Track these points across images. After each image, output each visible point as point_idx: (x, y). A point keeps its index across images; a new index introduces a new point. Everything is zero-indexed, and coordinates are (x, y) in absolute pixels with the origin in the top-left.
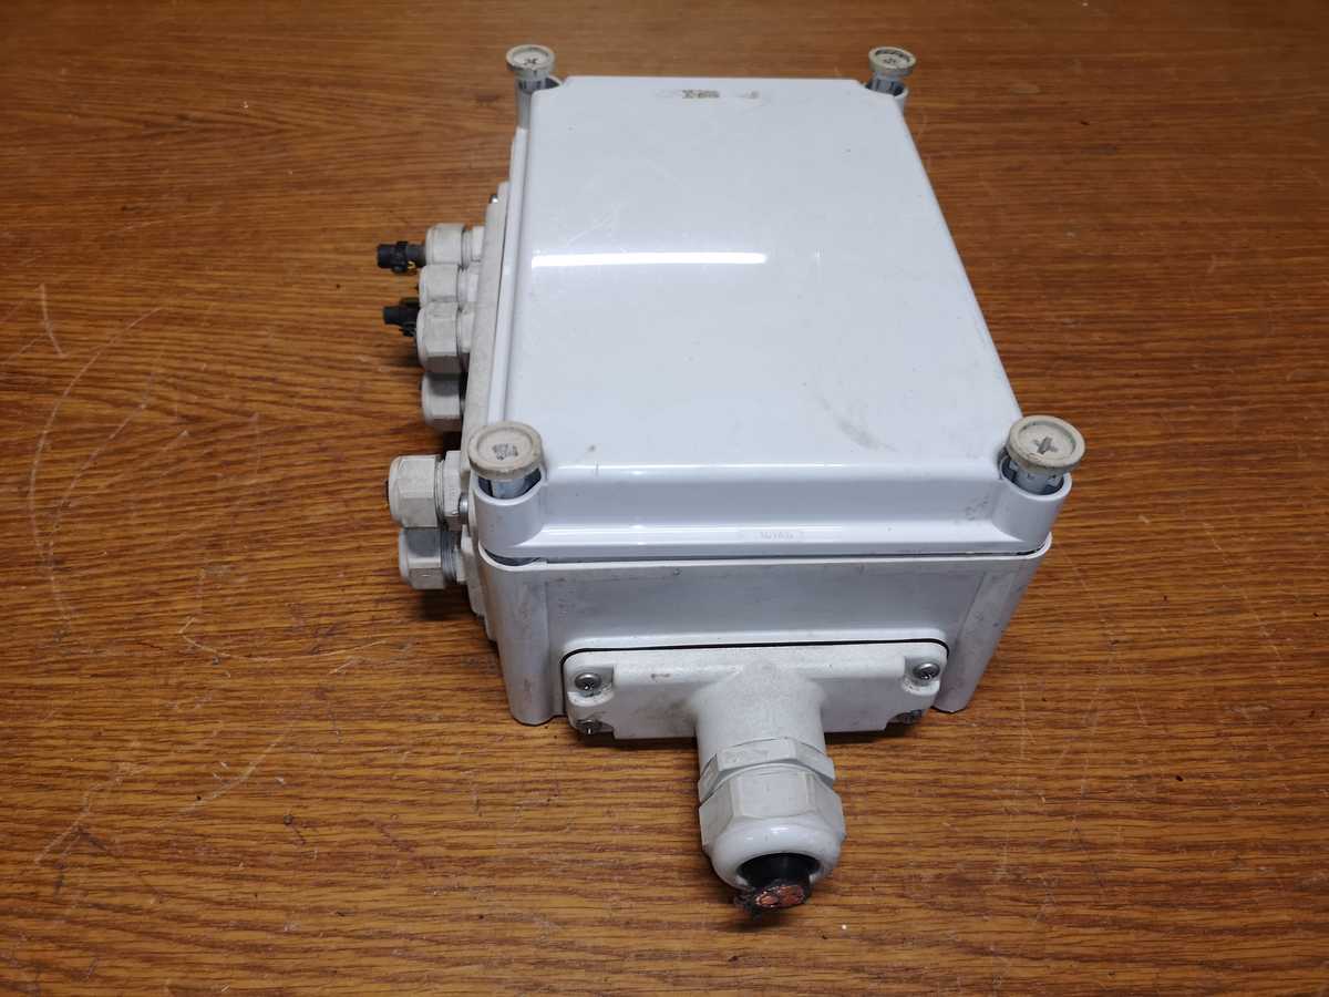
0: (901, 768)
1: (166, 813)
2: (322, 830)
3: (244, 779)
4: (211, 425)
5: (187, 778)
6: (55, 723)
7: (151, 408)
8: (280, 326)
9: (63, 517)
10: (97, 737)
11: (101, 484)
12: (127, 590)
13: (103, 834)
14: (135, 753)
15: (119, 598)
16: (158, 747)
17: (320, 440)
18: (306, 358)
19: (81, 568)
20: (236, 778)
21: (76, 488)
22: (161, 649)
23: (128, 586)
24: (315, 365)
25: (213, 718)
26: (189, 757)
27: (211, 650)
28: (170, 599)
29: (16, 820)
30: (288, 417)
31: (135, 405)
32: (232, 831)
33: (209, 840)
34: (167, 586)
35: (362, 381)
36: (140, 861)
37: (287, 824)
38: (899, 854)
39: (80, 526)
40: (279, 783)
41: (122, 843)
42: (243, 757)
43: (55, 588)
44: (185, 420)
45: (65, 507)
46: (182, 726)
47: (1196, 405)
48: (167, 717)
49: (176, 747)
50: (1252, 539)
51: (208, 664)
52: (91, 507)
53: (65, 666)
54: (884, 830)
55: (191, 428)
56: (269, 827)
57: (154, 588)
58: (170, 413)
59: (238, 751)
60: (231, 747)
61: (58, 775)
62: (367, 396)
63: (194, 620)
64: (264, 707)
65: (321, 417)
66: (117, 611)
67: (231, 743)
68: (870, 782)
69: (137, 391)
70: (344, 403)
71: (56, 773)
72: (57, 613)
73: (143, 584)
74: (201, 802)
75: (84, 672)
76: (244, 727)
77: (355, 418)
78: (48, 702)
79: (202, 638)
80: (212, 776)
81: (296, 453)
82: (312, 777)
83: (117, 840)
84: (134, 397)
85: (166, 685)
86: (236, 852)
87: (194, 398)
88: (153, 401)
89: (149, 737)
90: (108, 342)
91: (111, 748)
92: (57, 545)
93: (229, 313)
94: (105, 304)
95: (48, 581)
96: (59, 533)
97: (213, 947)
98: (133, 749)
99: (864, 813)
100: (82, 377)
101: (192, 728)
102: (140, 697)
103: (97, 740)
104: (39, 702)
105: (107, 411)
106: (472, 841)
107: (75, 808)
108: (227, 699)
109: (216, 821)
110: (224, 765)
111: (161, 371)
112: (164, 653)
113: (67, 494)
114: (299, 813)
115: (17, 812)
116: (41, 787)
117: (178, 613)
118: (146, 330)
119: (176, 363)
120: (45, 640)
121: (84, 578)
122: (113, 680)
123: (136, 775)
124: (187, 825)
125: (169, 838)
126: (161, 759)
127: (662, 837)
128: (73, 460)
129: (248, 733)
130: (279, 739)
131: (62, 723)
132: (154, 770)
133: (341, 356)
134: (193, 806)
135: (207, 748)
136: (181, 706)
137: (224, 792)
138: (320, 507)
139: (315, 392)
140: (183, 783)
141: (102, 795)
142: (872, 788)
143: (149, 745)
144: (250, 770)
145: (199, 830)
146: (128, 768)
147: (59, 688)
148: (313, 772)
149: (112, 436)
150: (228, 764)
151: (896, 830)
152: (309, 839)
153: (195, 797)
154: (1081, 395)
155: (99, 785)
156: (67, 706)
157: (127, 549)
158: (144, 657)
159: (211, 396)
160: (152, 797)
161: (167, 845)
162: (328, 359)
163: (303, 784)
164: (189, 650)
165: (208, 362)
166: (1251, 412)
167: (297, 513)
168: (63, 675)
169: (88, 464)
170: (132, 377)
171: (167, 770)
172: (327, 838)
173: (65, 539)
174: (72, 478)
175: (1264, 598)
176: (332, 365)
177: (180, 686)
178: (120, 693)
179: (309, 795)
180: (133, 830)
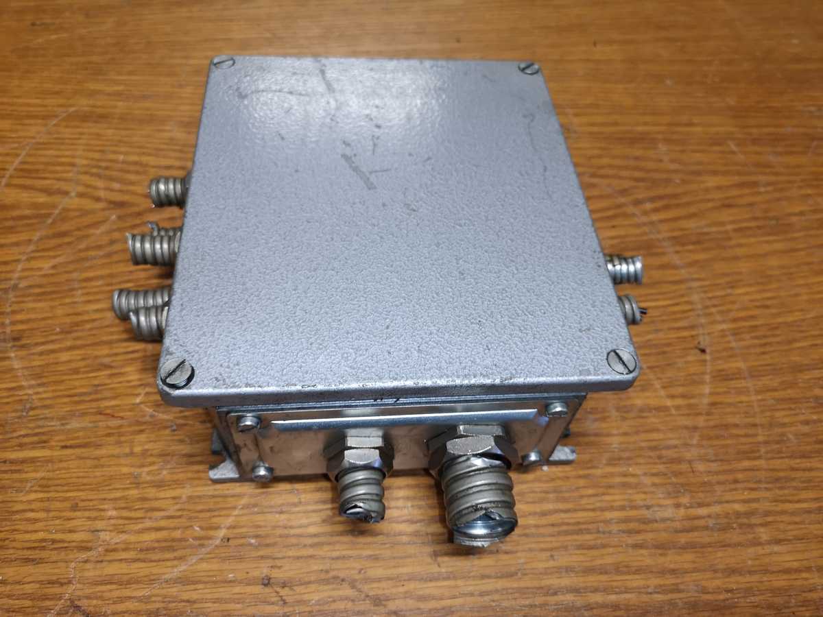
0: (788, 498)
2: (298, 589)
5: (164, 544)
6: (33, 496)
7: (81, 195)
9: (16, 297)
10: (75, 508)
11: (46, 265)
12: (82, 364)
13: (95, 606)
14: (112, 522)
15: (76, 371)
16: (133, 514)
19: (37, 344)
20: (210, 542)
21: (23, 270)
22: (122, 418)
23: (83, 359)
26: (163, 523)
28: (123, 371)
29: (9, 596)
31: (66, 193)
32: (216, 596)
33: (196, 606)
37: (265, 585)
38: (806, 579)
39: (31, 305)
40: (251, 545)
42: (215, 520)
43: (16, 364)
44: (112, 206)
45: (15, 287)
46: (151, 492)
48: (137, 485)
49: (149, 514)
52: (40, 286)
53: (36, 439)
54: (788, 558)
55: (120, 212)
56: (249, 589)
57: (107, 360)
58: (98, 199)
59: (208, 514)
60: (201, 511)
61: (43, 548)
66: (77, 383)
67: (200, 507)
68: (767, 513)
69: (65, 180)
71: (41, 545)
72: (21, 388)
73: (96, 357)
75: (53, 444)
78: (24, 476)
80: (188, 540)
82: (281, 536)
84: (63, 186)
85: (132, 454)
87: (116, 186)
88: (81, 189)
89: (123, 505)
90: (33, 138)
91: (89, 518)
92: (13, 323)
93: (136, 112)
94: (29, 105)
95: (9, 358)
96: (14, 312)
99: (769, 543)
100: (15, 170)
101: (162, 495)
102: (109, 466)
103: (75, 511)
104: (16, 476)
105: (42, 199)
106: (436, 592)
107: (66, 581)
109: (200, 586)
110: (198, 529)
111: (85, 162)
112: (124, 422)
113: (16, 275)
114: (275, 574)
115: (9, 588)
116: (27, 561)
118: (67, 127)
119: (97, 156)
120: (14, 414)
121: (41, 354)
122: (83, 450)
123: (117, 543)
124: (173, 591)
125: (158, 605)
127: (603, 578)
128: (17, 244)
129: (214, 496)
130: (244, 501)
131: (41, 495)
132: (132, 538)
135: (179, 513)
136: (149, 473)
137: (201, 556)
140: (163, 549)
141: (88, 566)
142: (770, 519)
143: (125, 513)
145: (185, 596)
146: (108, 538)
147: (33, 460)
148: (279, 532)
149: (50, 221)
150: (201, 528)
151: (800, 556)
152: (288, 599)
155: (84, 555)
156: (43, 478)
157: (77, 324)
158: (108, 427)
163: (274, 544)
164: (147, 418)
168: (33, 448)
169: (32, 247)
170: (59, 168)
172: (306, 597)
173: (19, 317)
174: (18, 261)
178: (89, 463)
179: (280, 555)
180: (122, 600)
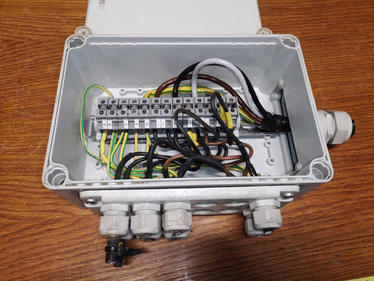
1: (17, 160)
3: (38, 149)
4: (13, 43)
8: (30, 7)
17: (47, 46)
18: (39, 18)
24: (43, 21)
25: (26, 133)
27: (22, 113)
30: (36, 39)
34: (7, 95)
35: (58, 25)
36: (12, 173)
41: (6, 168)
47: (313, 23)
50: (323, 66)
51: (23, 118)
62: (60, 31)
63: (17, 105)
64: (41, 129)
65: (46, 38)
70: (53, 33)
74: (26, 156)
76: (36, 135)
77: (57, 38)
79: (20, 110)
81: (40, 51)
83: (5, 168)
86: (38, 169)
97: (35, 193)
98: (5, 143)
108: (30, 127)
117: (12, 103)
126: (14, 145)
133: (50, 17)
134: (25, 157)
138: (49, 68)
139: (43, 30)
144: (39, 147)
153: (25, 155)
154: (279, 21)
159: (11, 33)
160: (13, 156)
161: (19, 168)
162: (46, 18)
165: (8, 21)
166: (329, 25)
167: (43, 70)
171: (16, 148)
175: (324, 83)
176: (47, 20)
177: (15, 124)
